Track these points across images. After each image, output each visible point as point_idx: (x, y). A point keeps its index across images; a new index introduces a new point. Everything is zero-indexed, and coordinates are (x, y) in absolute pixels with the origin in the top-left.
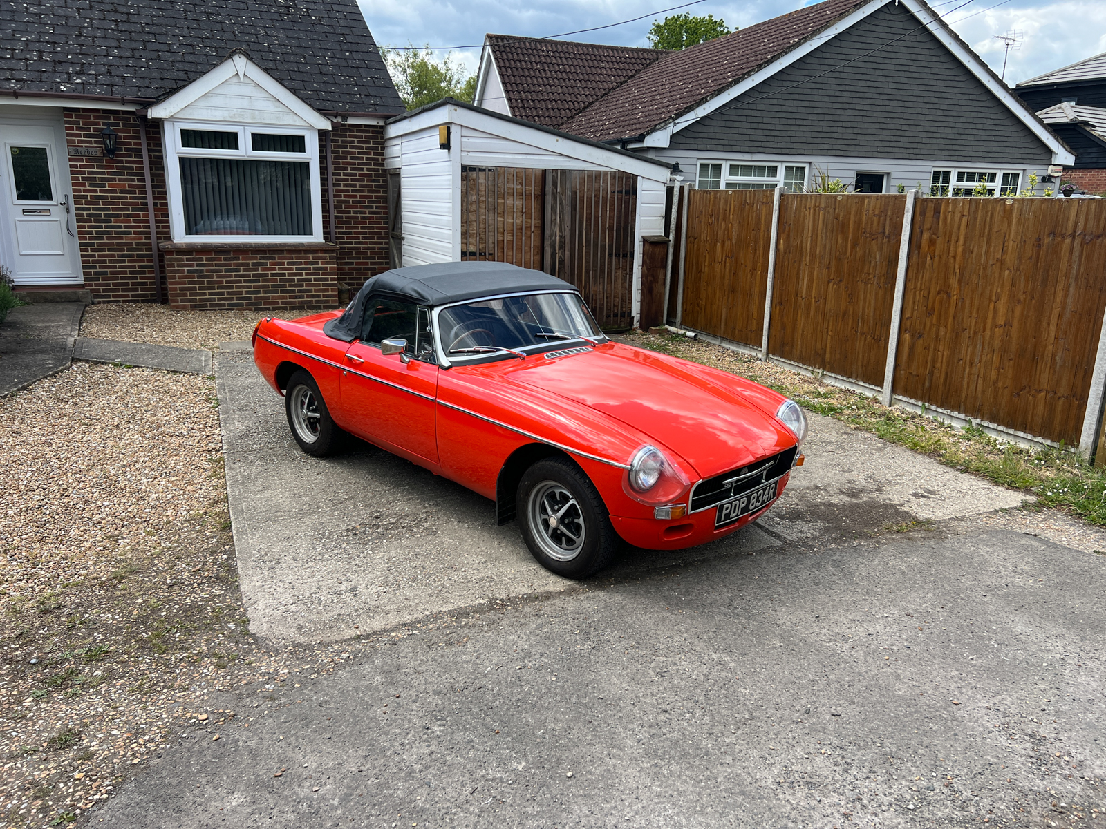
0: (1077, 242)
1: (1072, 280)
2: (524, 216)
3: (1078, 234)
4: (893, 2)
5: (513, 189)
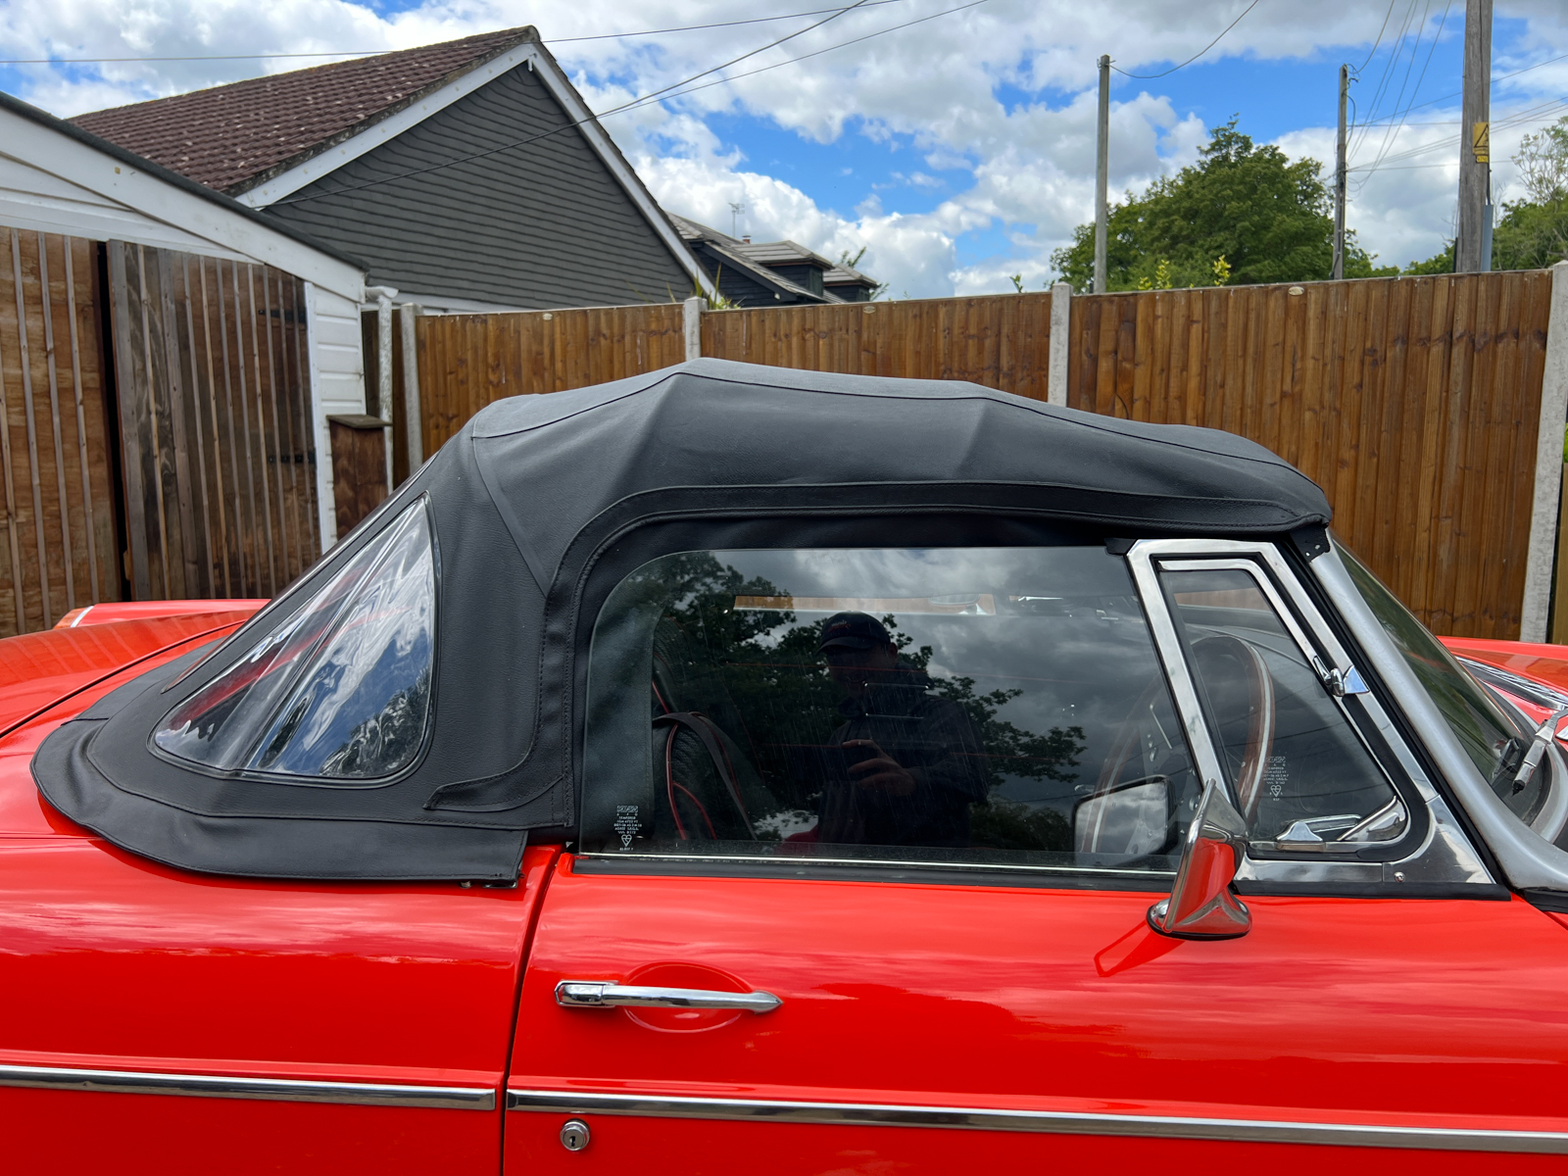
0: (1458, 352)
1: (1455, 416)
2: (52, 359)
3: (1456, 335)
4: (526, 63)
5: (13, 285)
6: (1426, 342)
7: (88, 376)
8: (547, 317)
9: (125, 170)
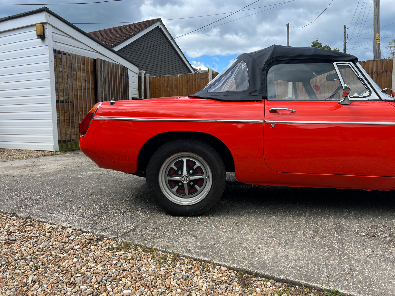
0: (374, 76)
2: (86, 82)
3: (374, 72)
4: (158, 26)
5: (80, 67)
7: (92, 86)
8: (178, 76)
9: (99, 45)
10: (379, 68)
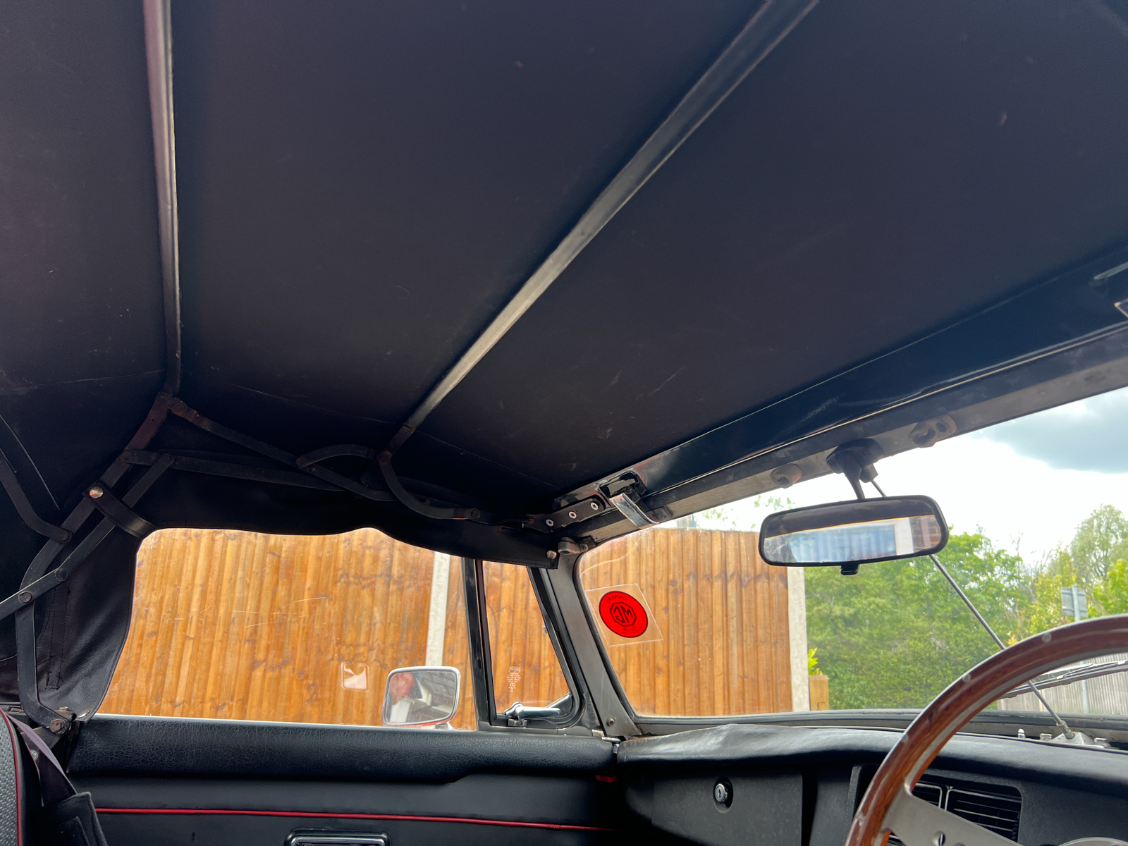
0: (732, 586)
1: (733, 636)
3: (729, 573)
6: (710, 578)
10: (744, 563)
